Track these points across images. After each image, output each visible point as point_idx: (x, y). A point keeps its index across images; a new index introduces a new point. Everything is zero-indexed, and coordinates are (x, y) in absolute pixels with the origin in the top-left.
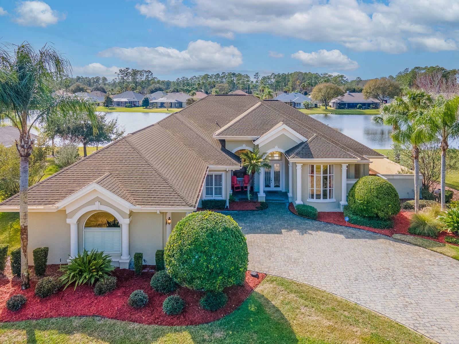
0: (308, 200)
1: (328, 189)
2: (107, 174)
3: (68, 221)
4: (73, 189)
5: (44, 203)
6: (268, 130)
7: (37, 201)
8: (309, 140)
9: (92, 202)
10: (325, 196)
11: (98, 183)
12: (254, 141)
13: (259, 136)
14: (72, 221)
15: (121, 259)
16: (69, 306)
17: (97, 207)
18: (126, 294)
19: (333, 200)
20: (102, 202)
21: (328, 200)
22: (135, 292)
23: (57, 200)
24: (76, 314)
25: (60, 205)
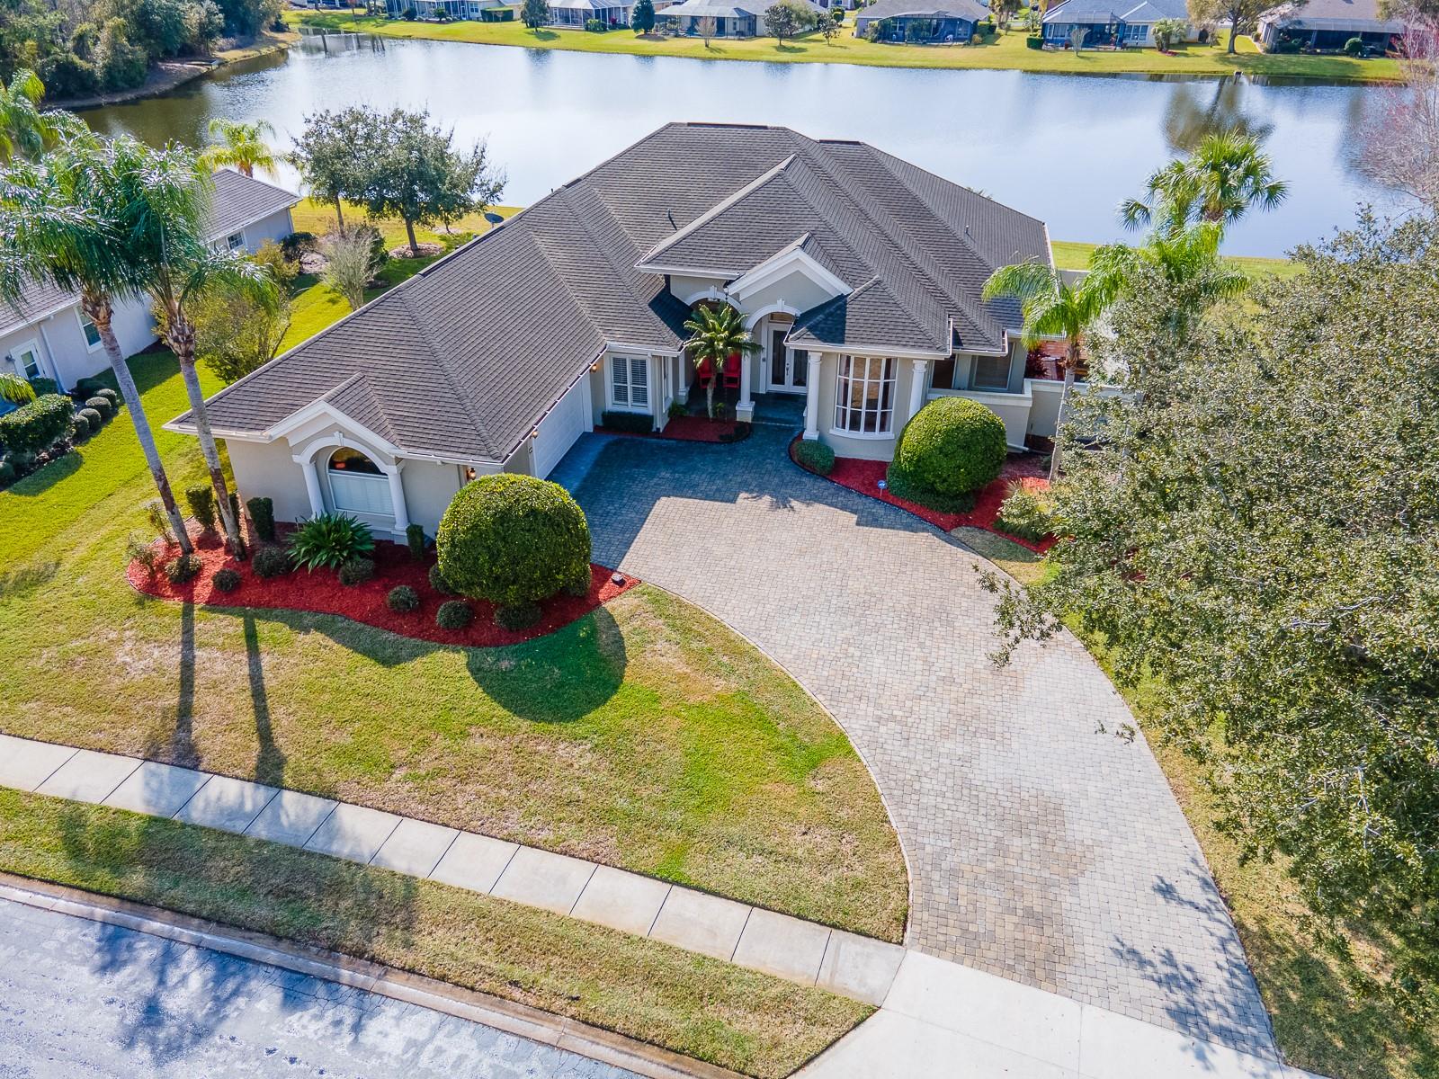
0: (831, 432)
1: (879, 411)
2: (357, 375)
3: (296, 459)
4: (296, 403)
5: (248, 426)
6: (770, 254)
7: (237, 420)
8: (857, 290)
9: (327, 432)
10: (870, 426)
11: (330, 401)
12: (728, 283)
13: (742, 272)
14: (304, 459)
15: (394, 529)
16: (302, 595)
17: (336, 441)
18: (387, 588)
19: (890, 435)
20: (345, 433)
21: (877, 435)
22: (398, 589)
23: (270, 423)
24: (310, 609)
25: (275, 431)
